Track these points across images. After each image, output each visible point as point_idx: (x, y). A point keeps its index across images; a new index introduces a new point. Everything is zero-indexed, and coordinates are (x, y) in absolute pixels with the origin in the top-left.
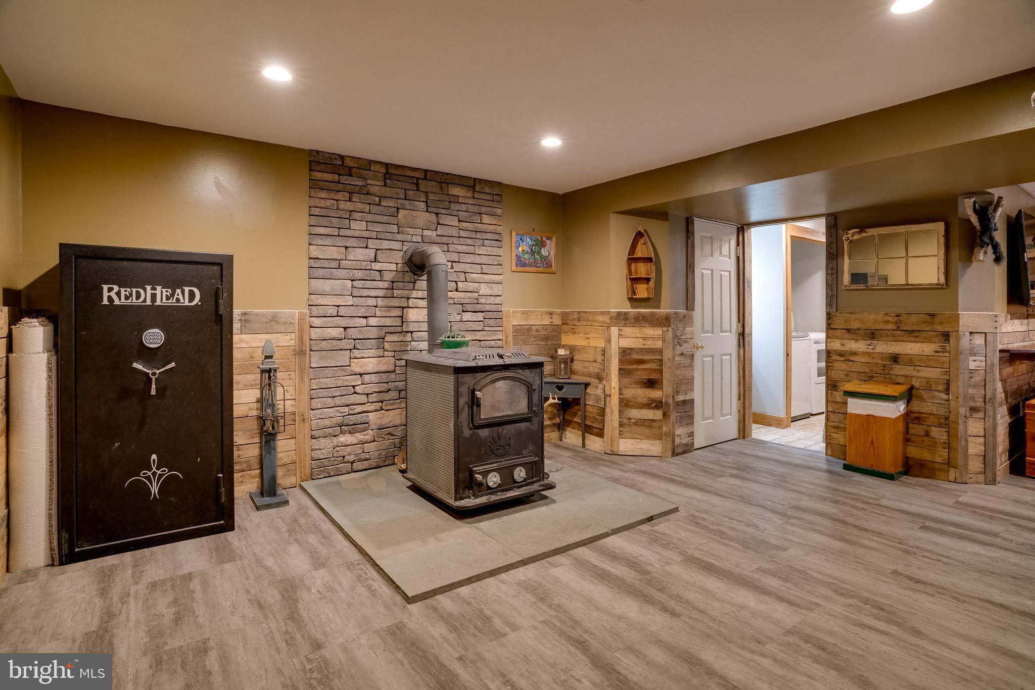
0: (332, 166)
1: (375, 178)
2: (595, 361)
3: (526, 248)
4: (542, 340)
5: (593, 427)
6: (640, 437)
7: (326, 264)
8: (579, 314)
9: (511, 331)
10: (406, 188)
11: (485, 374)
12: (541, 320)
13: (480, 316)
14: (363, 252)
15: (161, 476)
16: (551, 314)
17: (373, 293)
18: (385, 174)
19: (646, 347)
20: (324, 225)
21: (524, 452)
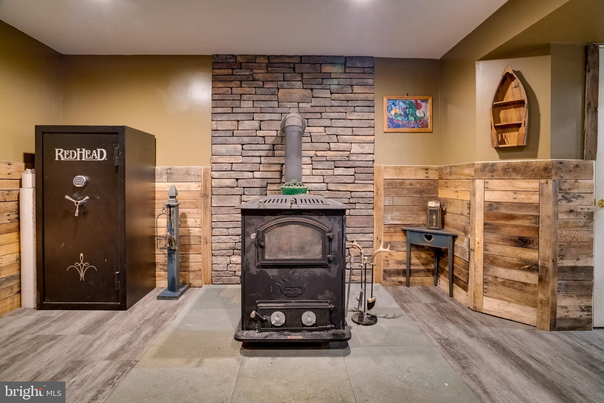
0: (227, 63)
1: (260, 68)
2: (462, 214)
3: (399, 111)
4: (417, 192)
5: (459, 279)
6: (509, 299)
7: (223, 134)
8: (450, 168)
9: (382, 184)
10: (284, 72)
11: (273, 217)
12: (416, 175)
13: (351, 171)
14: (250, 123)
15: (85, 267)
16: (427, 169)
17: (257, 153)
18: (267, 64)
19: (517, 201)
20: (221, 106)
21: (319, 297)
